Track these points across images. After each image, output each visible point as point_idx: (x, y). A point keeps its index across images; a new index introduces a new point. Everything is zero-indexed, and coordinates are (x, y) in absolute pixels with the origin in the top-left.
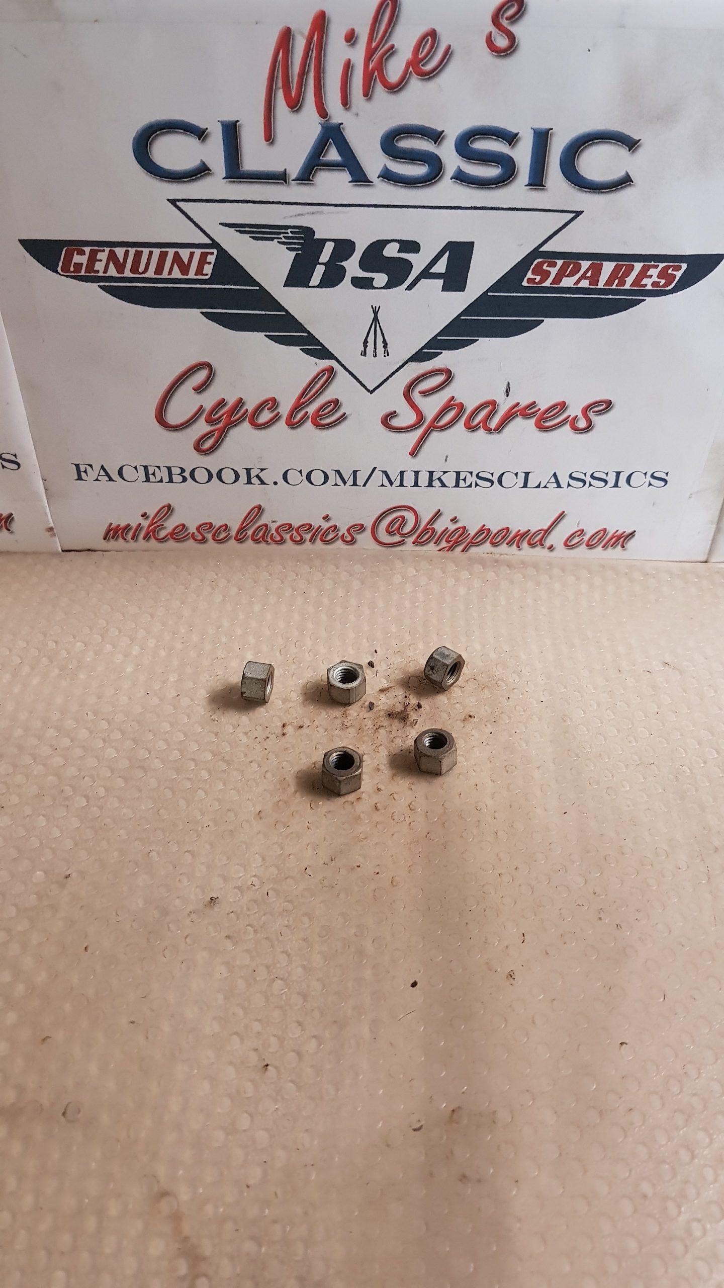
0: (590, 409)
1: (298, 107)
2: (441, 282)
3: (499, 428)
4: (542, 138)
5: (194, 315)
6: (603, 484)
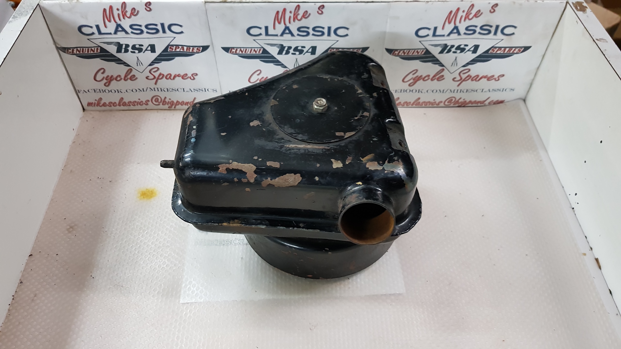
1: (280, 23)
2: (310, 54)
4: (329, 28)
5: (258, 60)
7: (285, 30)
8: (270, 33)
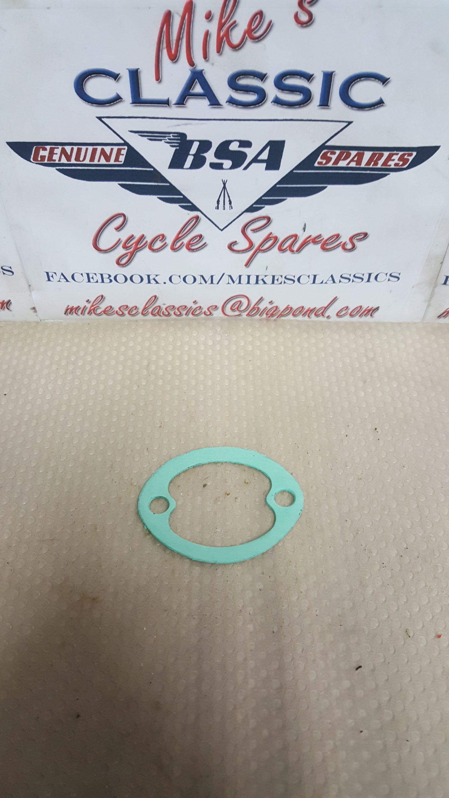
0: (355, 238)
1: (176, 60)
2: (264, 165)
3: (299, 250)
4: (328, 79)
5: (114, 185)
6: (361, 280)
7: (190, 84)
8: (146, 94)
